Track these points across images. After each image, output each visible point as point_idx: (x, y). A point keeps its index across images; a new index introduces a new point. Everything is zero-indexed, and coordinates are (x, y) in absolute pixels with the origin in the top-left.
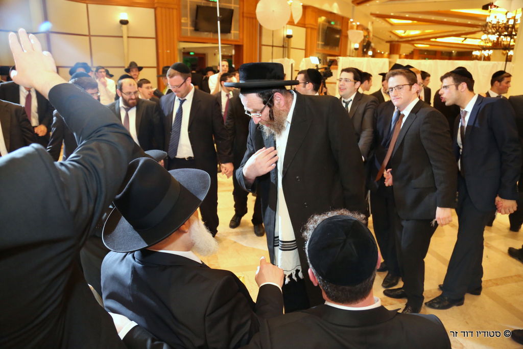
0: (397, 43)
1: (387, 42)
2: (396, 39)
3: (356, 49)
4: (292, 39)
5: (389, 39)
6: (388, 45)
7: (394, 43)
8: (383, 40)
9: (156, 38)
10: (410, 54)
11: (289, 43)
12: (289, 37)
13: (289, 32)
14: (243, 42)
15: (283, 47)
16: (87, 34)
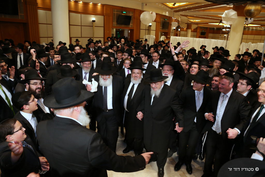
0: (190, 24)
1: (186, 24)
2: (190, 23)
3: (174, 29)
4: (151, 27)
5: (187, 23)
6: (186, 25)
7: (189, 24)
8: (184, 23)
9: (104, 27)
10: (196, 28)
11: (150, 28)
12: (150, 26)
13: (150, 24)
14: (134, 28)
15: (148, 30)
16: (80, 25)
